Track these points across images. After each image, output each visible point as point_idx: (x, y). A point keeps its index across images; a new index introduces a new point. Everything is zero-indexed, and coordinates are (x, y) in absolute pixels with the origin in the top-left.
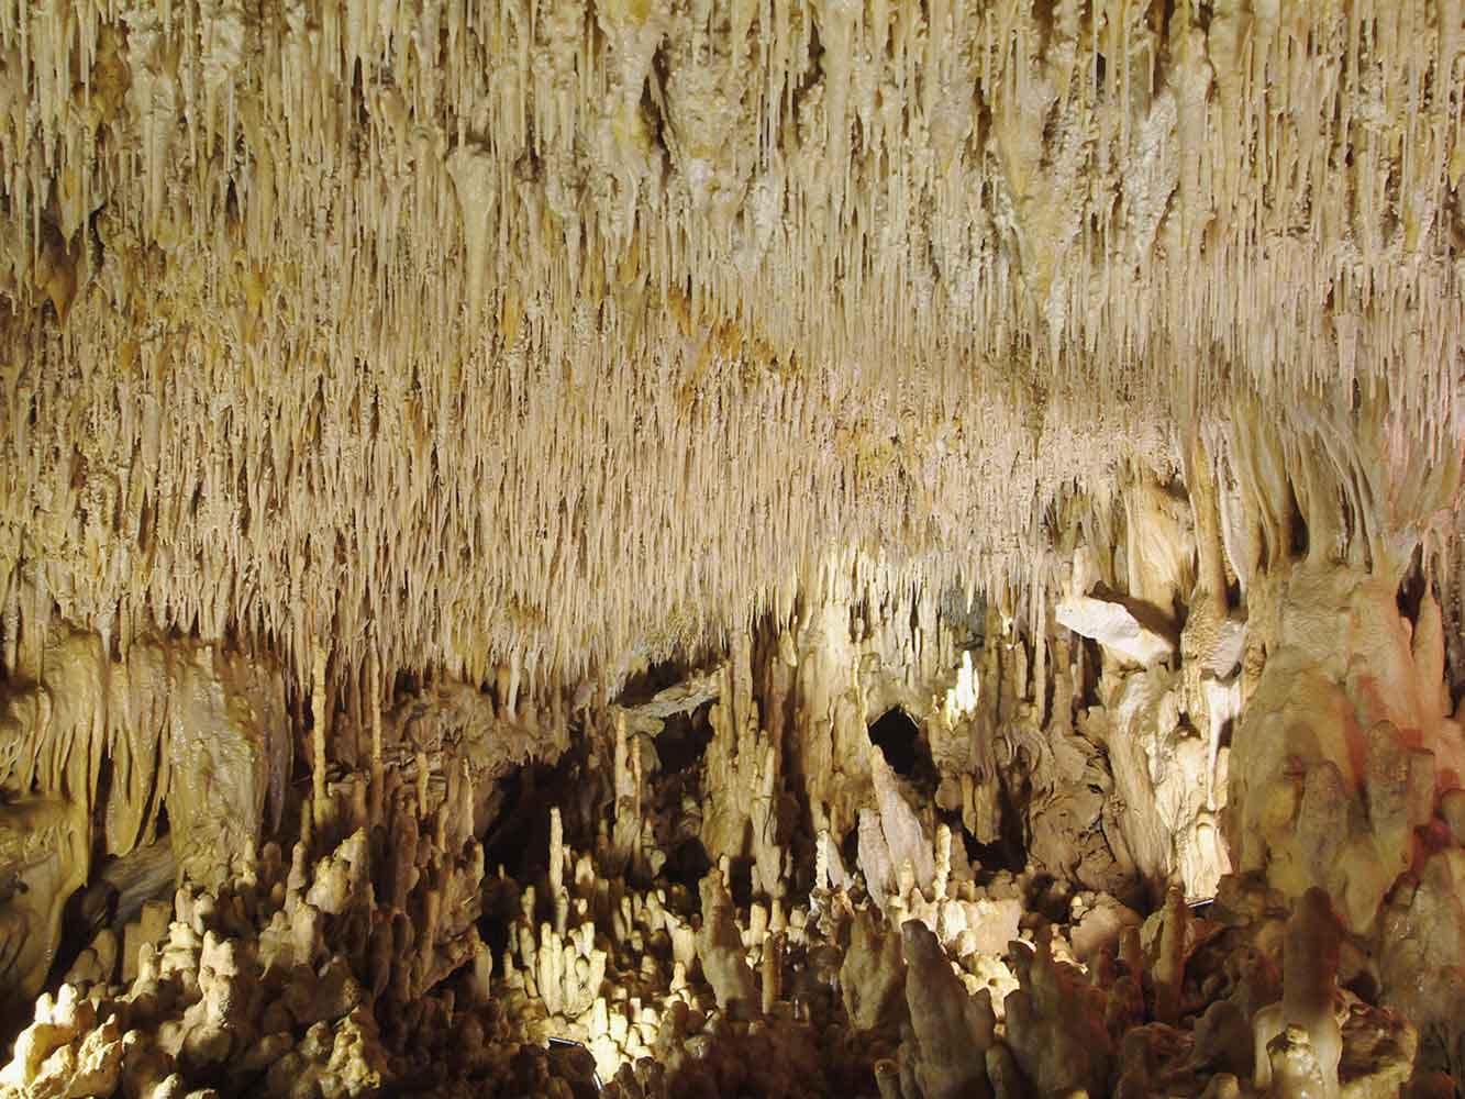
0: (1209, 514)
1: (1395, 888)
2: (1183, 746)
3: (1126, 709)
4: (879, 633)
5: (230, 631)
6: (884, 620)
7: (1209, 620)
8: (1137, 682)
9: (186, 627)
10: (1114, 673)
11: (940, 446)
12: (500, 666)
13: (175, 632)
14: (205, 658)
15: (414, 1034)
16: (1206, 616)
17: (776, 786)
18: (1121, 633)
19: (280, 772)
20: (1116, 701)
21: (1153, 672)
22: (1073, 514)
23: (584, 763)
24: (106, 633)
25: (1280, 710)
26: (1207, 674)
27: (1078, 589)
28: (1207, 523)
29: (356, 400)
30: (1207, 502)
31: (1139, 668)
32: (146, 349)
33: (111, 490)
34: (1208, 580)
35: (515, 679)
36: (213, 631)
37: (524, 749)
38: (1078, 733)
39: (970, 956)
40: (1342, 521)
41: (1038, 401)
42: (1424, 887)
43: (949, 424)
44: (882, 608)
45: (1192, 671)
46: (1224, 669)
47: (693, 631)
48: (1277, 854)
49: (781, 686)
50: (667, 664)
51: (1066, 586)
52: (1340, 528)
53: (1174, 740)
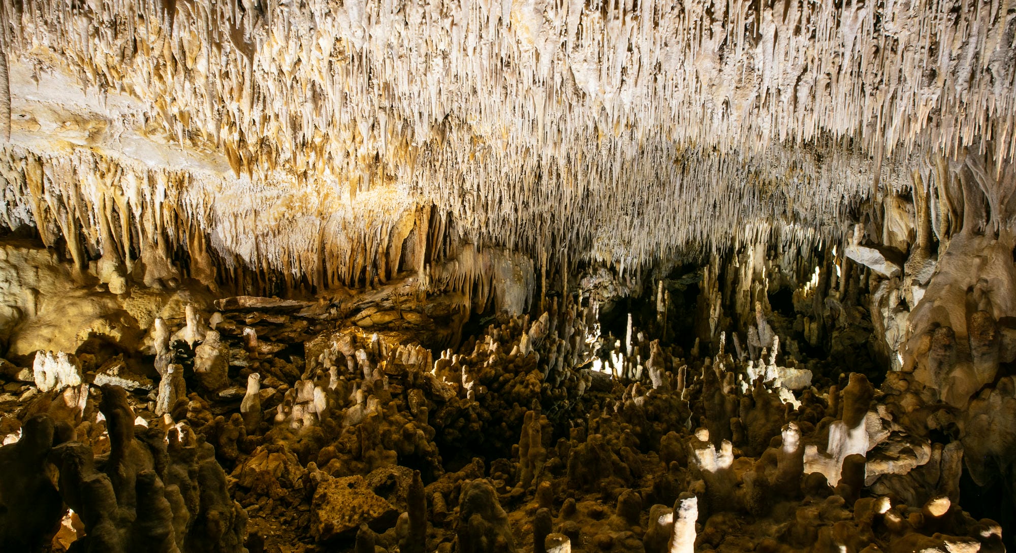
0: (923, 210)
1: (982, 389)
2: (900, 315)
3: (877, 296)
4: (781, 257)
5: (516, 245)
6: (784, 251)
7: (918, 259)
8: (884, 285)
9: (501, 243)
10: (875, 280)
11: (796, 180)
12: (618, 261)
13: (498, 244)
14: (506, 252)
15: (562, 383)
16: (916, 256)
17: (720, 315)
18: (876, 262)
19: (531, 292)
20: (874, 292)
21: (893, 281)
22: (864, 210)
23: (649, 298)
24: (476, 244)
25: (933, 301)
26: (915, 283)
27: (856, 242)
28: (923, 214)
29: (551, 166)
30: (923, 204)
31: (887, 278)
32: (477, 154)
33: (471, 199)
34: (920, 240)
35: (622, 267)
36: (511, 245)
37: (623, 292)
38: (860, 305)
39: (777, 388)
40: (984, 214)
41: (819, 161)
42: (997, 391)
43: (798, 170)
44: (784, 247)
45: (908, 281)
46: (923, 281)
47: (701, 252)
48: (920, 366)
49: (730, 277)
50: (690, 265)
51: (850, 240)
52: (982, 218)
53: (896, 311)
